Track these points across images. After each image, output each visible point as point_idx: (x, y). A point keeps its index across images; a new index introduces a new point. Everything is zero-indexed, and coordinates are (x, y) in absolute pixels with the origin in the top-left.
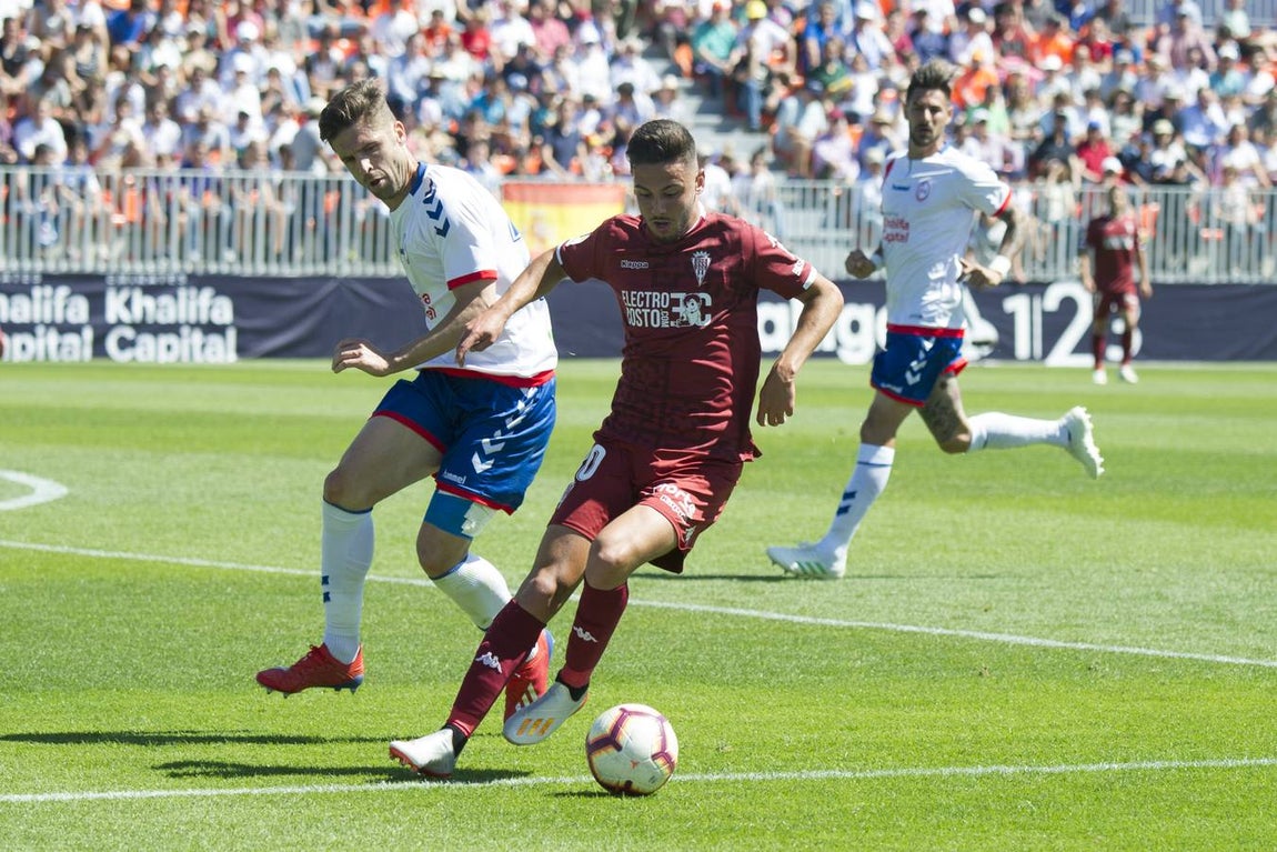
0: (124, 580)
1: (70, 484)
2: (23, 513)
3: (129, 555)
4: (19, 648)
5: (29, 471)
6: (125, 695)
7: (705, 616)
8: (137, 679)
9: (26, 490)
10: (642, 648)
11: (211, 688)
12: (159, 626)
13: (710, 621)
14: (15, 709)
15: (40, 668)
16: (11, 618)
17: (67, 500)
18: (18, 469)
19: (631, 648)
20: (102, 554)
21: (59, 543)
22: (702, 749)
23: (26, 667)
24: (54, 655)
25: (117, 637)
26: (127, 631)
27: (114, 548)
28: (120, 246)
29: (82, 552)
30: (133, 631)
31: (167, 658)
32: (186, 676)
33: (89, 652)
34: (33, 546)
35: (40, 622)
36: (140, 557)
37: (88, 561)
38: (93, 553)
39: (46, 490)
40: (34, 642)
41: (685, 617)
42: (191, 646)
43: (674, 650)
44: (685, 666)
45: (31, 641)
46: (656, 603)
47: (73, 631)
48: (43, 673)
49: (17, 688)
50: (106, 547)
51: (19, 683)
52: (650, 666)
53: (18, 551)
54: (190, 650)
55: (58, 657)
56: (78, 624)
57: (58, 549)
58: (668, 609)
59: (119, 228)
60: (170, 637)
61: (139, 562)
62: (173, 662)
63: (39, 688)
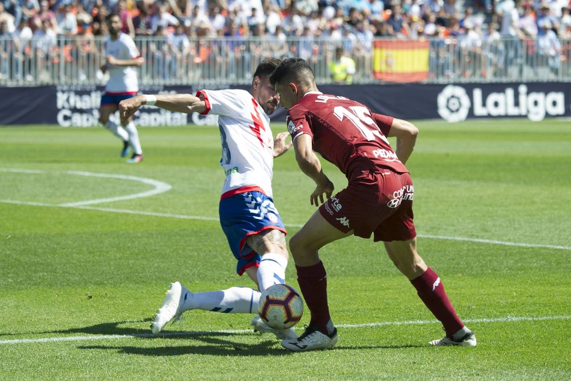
0: (195, 229)
1: (172, 184)
2: (150, 198)
3: (198, 218)
4: (146, 263)
5: (154, 178)
6: (193, 285)
7: (464, 243)
8: (199, 277)
9: (153, 187)
10: (434, 259)
11: (233, 281)
12: (210, 251)
13: (466, 245)
14: (142, 292)
15: (155, 272)
16: (143, 248)
17: (171, 192)
18: (149, 177)
19: (429, 259)
20: (186, 217)
21: (166, 212)
22: (462, 307)
23: (149, 272)
24: (162, 266)
25: (191, 257)
26: (196, 254)
27: (191, 215)
28: (199, 73)
29: (177, 216)
30: (198, 254)
31: (214, 267)
32: (222, 275)
33: (178, 265)
34: (154, 214)
35: (156, 250)
36: (204, 218)
37: (180, 221)
38: (182, 217)
39: (161, 187)
40: (153, 260)
41: (454, 243)
42: (225, 261)
43: (449, 259)
44: (454, 267)
45: (151, 259)
46: (441, 237)
47: (171, 254)
48: (156, 275)
49: (143, 282)
50: (188, 214)
51: (145, 280)
52: (438, 267)
53: (147, 216)
54: (225, 262)
55: (163, 267)
56: (174, 251)
57: (166, 215)
58: (447, 240)
59: (198, 64)
60: (215, 257)
61: (203, 221)
62: (216, 269)
63: (154, 282)
